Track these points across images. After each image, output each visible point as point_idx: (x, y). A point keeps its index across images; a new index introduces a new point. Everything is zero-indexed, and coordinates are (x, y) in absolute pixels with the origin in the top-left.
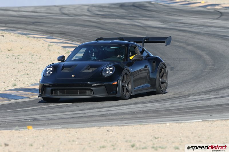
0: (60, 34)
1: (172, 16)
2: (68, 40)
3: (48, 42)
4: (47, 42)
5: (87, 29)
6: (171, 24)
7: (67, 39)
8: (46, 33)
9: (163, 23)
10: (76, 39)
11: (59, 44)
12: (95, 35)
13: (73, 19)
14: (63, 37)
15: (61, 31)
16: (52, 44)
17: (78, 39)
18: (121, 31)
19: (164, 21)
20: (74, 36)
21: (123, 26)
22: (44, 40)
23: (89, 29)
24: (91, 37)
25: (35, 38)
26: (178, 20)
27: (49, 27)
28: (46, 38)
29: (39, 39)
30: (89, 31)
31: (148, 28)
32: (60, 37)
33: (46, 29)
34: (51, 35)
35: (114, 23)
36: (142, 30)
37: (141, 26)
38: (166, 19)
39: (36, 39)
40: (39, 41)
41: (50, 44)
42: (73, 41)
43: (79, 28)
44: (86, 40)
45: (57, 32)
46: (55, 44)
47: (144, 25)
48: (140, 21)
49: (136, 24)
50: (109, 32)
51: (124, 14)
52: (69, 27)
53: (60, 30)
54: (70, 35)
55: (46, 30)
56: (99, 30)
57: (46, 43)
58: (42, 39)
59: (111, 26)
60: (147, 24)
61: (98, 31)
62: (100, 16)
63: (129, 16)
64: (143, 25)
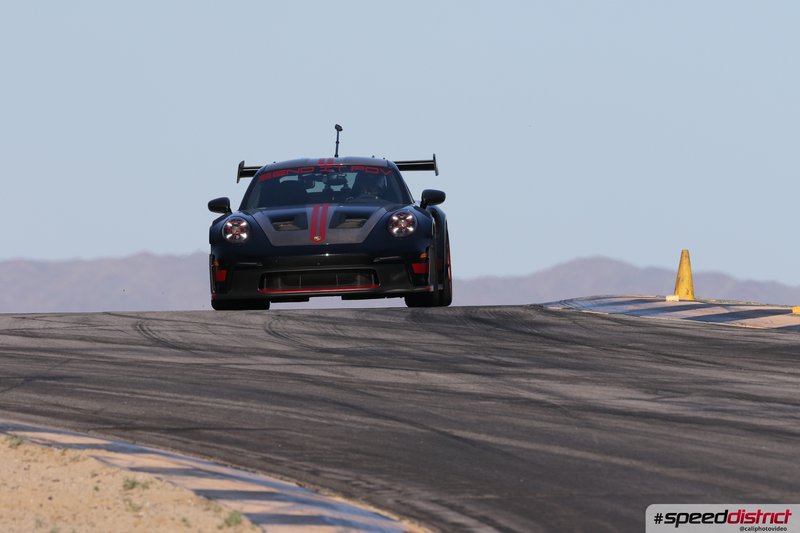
0: (169, 431)
1: (677, 364)
2: (212, 460)
3: (122, 468)
4: (114, 465)
5: (294, 413)
6: (694, 399)
7: (211, 456)
8: (97, 426)
9: (656, 393)
10: (252, 455)
11: (178, 479)
12: (341, 438)
13: (216, 366)
14: (184, 446)
15: (169, 419)
16: (141, 477)
17: (265, 459)
18: (464, 426)
19: (655, 388)
20: (237, 443)
21: (466, 403)
22: (97, 458)
23: (305, 412)
24: (325, 447)
25: (49, 445)
26: (716, 382)
27: (105, 398)
28: (109, 448)
29: (71, 453)
30: (308, 422)
31: (592, 418)
32: (174, 448)
33: (96, 406)
34: (128, 433)
35: (415, 389)
36: (569, 424)
37: (554, 406)
38: (659, 377)
39: (57, 452)
40: (75, 460)
41: (131, 475)
42: (237, 464)
43: (254, 407)
44: (304, 463)
45: (154, 424)
46: (158, 478)
47: (568, 402)
48: (536, 382)
49: (526, 394)
50: (408, 427)
51: (448, 350)
52: (207, 401)
53: (165, 412)
54: (219, 440)
55: (96, 413)
56: (354, 418)
57: (113, 475)
58: (87, 452)
59: (410, 402)
60: (579, 399)
61: (355, 422)
62: (336, 356)
63: (479, 361)
64: (562, 402)
